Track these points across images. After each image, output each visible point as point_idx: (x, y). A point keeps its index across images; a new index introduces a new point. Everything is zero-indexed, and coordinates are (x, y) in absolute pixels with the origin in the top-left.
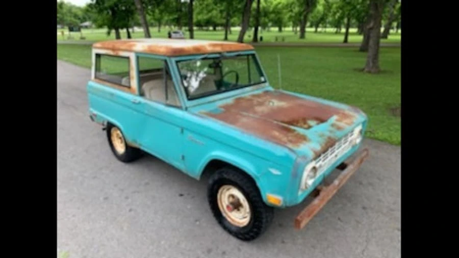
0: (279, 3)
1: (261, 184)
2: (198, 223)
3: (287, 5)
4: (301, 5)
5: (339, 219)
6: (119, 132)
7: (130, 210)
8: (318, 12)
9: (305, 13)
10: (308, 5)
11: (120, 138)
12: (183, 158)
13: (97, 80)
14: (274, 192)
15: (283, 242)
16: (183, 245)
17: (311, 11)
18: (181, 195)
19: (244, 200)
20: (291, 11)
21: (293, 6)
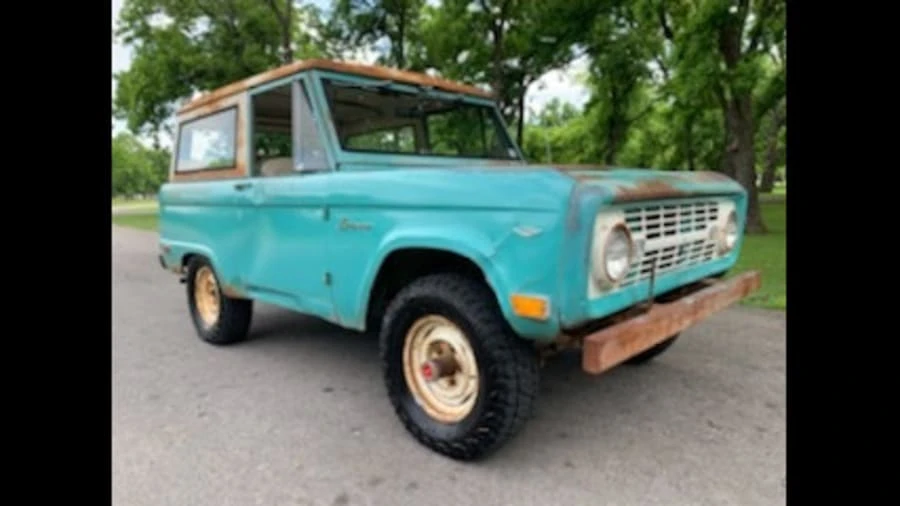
0: (559, 139)
1: (498, 277)
2: (357, 433)
3: (573, 141)
4: (599, 139)
5: (711, 424)
6: (211, 278)
7: (201, 415)
8: (632, 151)
9: (608, 152)
10: (612, 138)
11: (213, 293)
12: (329, 279)
13: (179, 177)
14: (528, 287)
15: (568, 464)
16: (311, 472)
17: (620, 149)
18: (328, 390)
19: (463, 350)
20: (581, 151)
21: (585, 143)
